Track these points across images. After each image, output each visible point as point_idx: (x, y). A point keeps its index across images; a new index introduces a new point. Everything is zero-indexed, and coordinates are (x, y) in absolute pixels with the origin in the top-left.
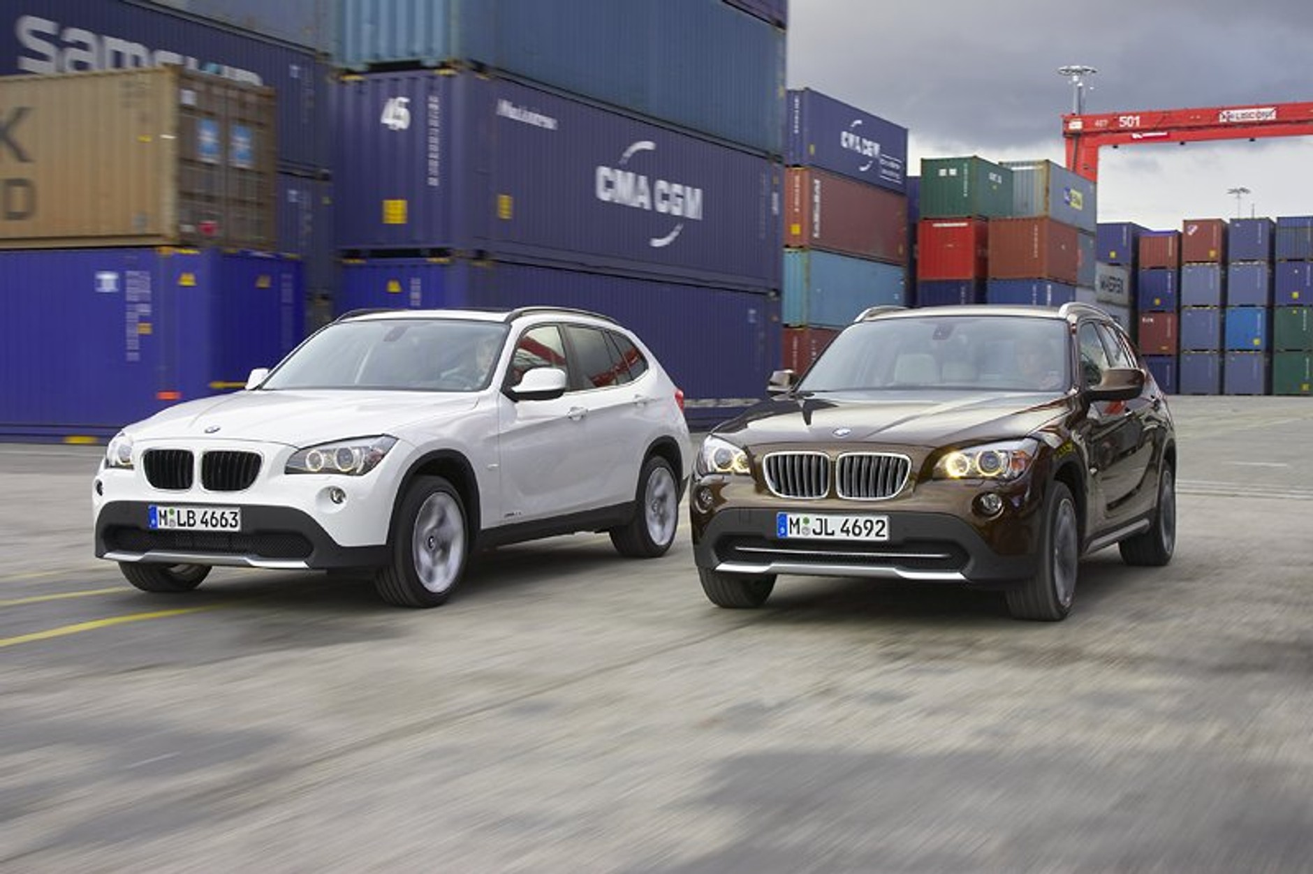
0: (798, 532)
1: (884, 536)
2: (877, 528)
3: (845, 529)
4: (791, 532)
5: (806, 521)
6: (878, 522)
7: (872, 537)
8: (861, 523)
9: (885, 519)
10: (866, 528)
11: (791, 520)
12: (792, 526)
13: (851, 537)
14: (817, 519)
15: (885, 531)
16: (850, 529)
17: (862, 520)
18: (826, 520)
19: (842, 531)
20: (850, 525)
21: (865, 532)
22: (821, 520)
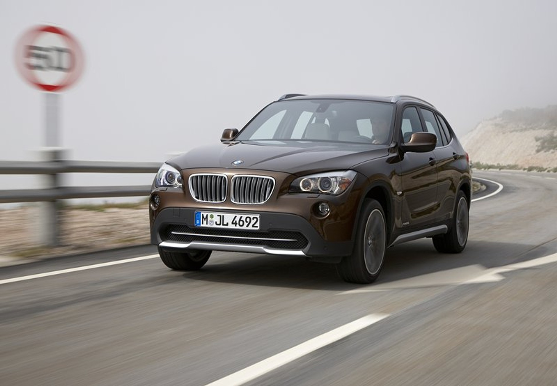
0: (207, 224)
1: (257, 227)
2: (253, 222)
3: (234, 222)
4: (203, 223)
5: (212, 217)
6: (254, 218)
7: (250, 228)
8: (244, 219)
9: (258, 216)
10: (247, 222)
11: (203, 215)
12: (204, 219)
13: (238, 227)
14: (218, 216)
15: (258, 224)
16: (238, 222)
17: (244, 217)
18: (223, 216)
20: (237, 220)
21: (246, 224)
22: (220, 216)
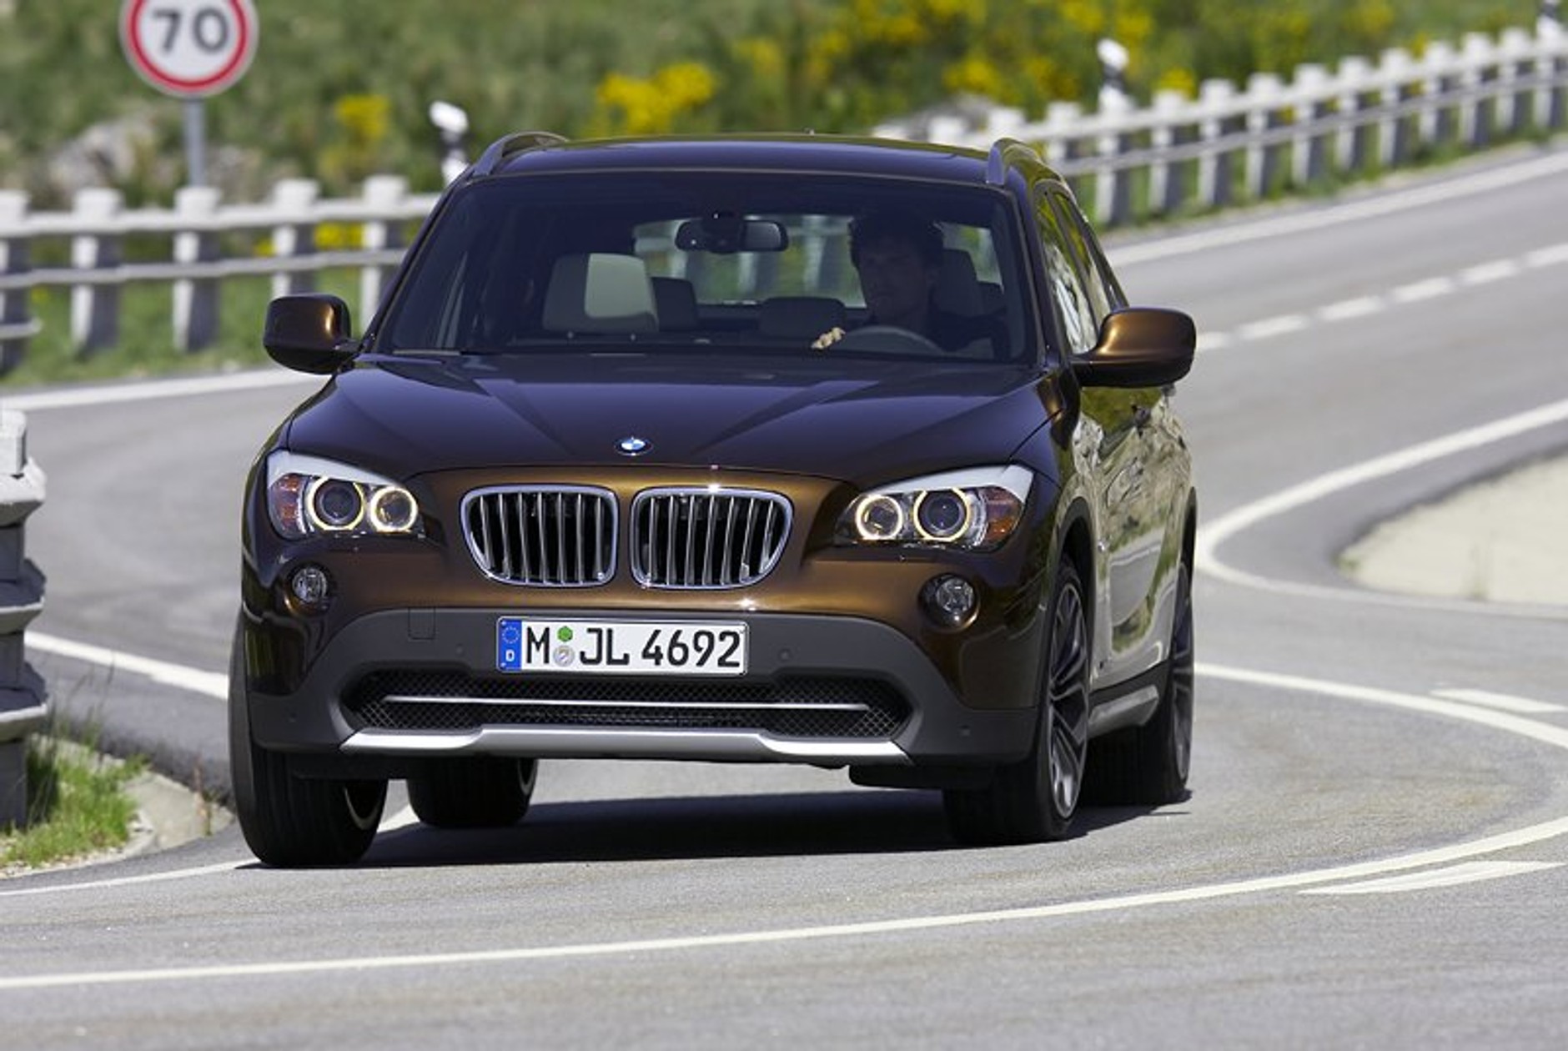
0: (546, 661)
1: (737, 665)
2: (721, 648)
3: (652, 650)
4: (529, 660)
5: (566, 635)
6: (723, 636)
7: (712, 667)
8: (687, 638)
9: (739, 628)
10: (698, 649)
11: (529, 630)
12: (533, 646)
13: (666, 667)
14: (590, 630)
15: (739, 655)
16: (664, 651)
17: (688, 632)
18: (610, 632)
19: (646, 655)
20: (663, 642)
21: (695, 656)
22: (599, 632)
